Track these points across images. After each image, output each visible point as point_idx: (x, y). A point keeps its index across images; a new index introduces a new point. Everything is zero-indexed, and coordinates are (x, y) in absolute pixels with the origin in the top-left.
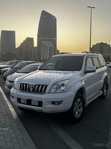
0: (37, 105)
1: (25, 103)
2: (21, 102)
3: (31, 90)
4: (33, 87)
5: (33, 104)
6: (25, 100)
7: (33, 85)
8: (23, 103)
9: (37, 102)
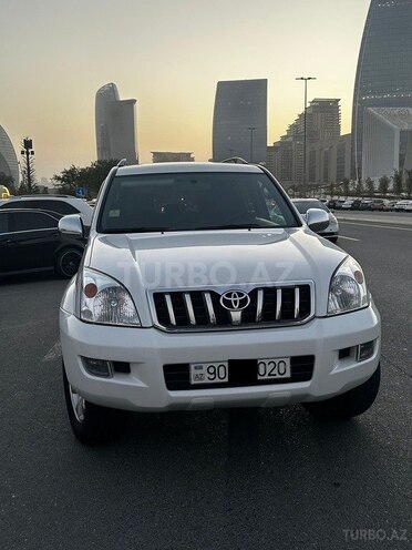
0: (288, 375)
1: (217, 380)
2: (193, 382)
3: (236, 315)
4: (245, 301)
5: (266, 377)
6: (216, 366)
7: (241, 295)
8: (206, 381)
9: (288, 361)
